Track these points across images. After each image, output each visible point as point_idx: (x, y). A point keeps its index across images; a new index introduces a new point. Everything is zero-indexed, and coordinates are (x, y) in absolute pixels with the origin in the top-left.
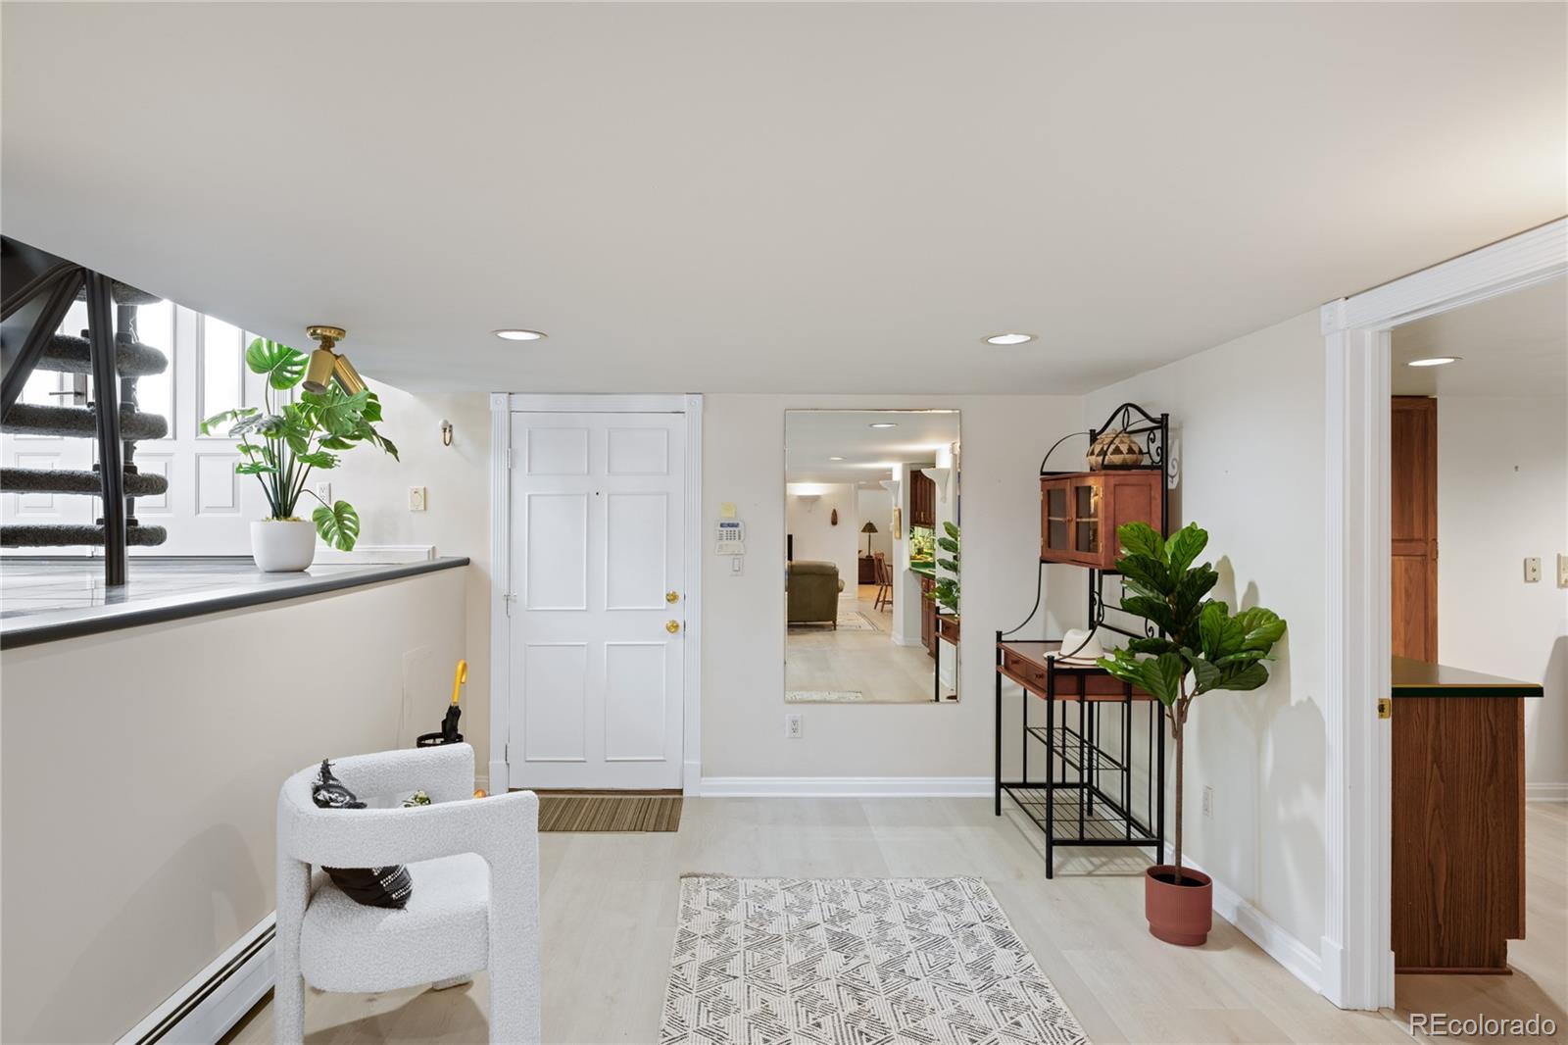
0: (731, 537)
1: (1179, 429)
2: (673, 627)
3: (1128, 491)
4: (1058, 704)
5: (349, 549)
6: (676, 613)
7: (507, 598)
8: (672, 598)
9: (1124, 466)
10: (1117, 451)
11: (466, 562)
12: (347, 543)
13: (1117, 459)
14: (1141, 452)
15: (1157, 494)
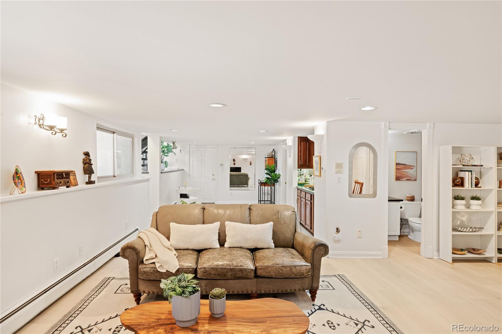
0: (222, 166)
1: (277, 153)
2: (213, 179)
3: (270, 160)
4: (262, 187)
5: (167, 167)
6: (214, 177)
7: (189, 175)
8: (213, 175)
9: (271, 157)
10: (270, 155)
11: (183, 170)
12: (166, 167)
13: (270, 156)
14: (273, 155)
15: (274, 161)
